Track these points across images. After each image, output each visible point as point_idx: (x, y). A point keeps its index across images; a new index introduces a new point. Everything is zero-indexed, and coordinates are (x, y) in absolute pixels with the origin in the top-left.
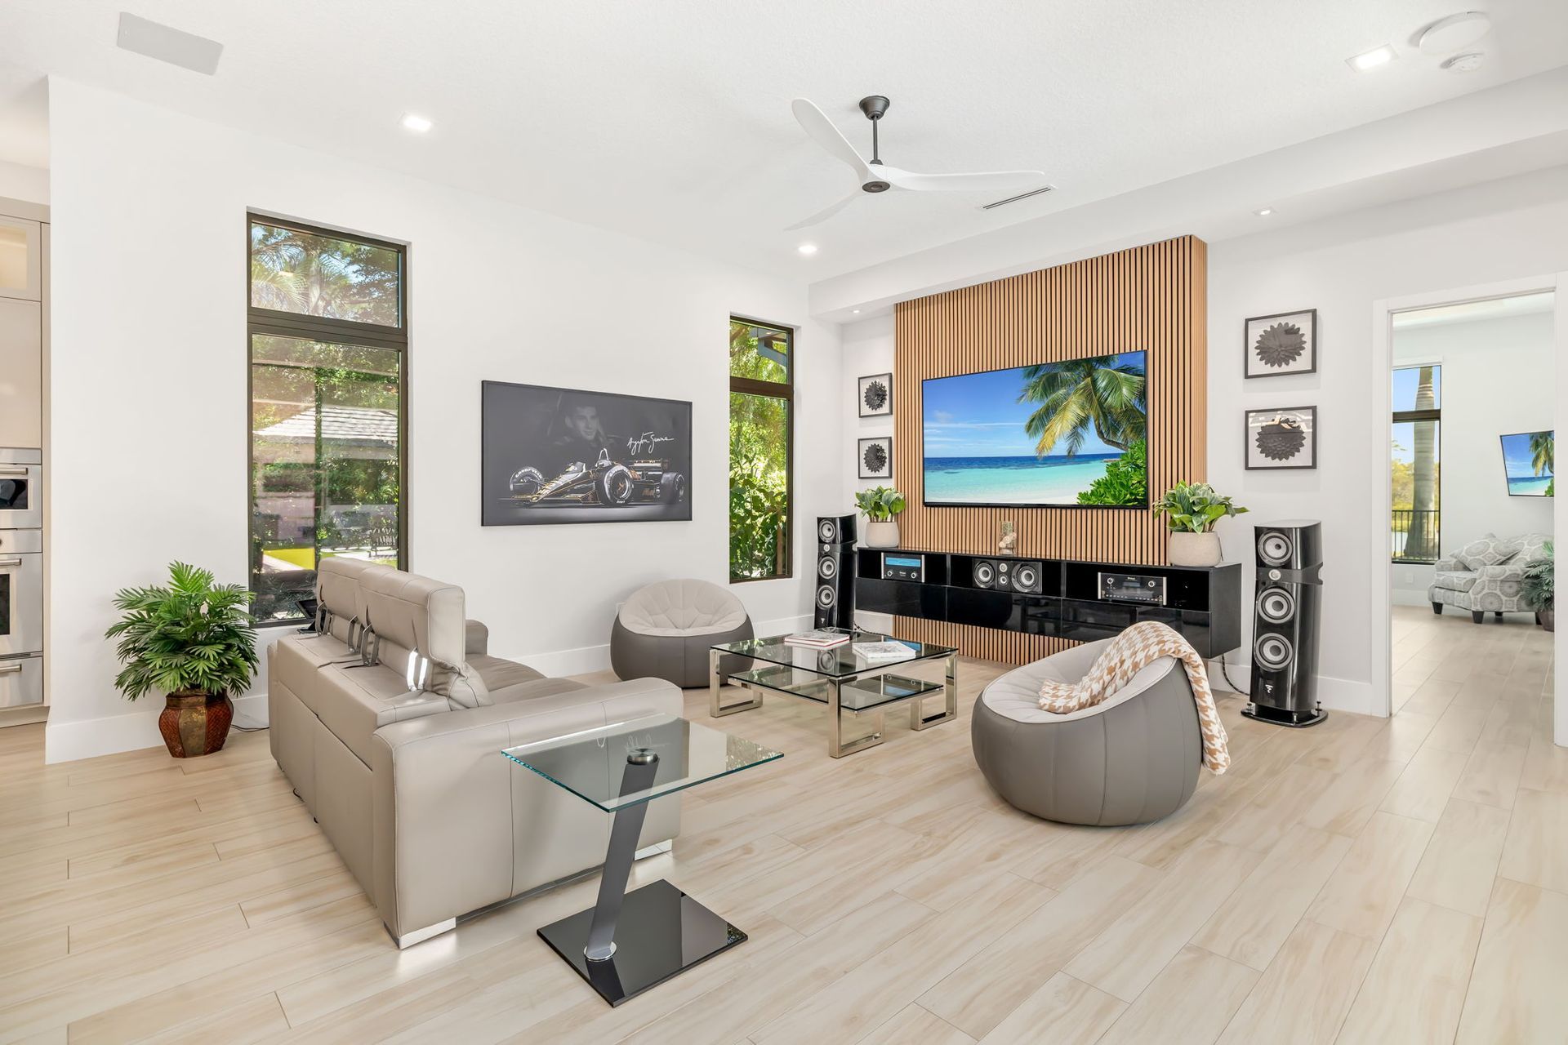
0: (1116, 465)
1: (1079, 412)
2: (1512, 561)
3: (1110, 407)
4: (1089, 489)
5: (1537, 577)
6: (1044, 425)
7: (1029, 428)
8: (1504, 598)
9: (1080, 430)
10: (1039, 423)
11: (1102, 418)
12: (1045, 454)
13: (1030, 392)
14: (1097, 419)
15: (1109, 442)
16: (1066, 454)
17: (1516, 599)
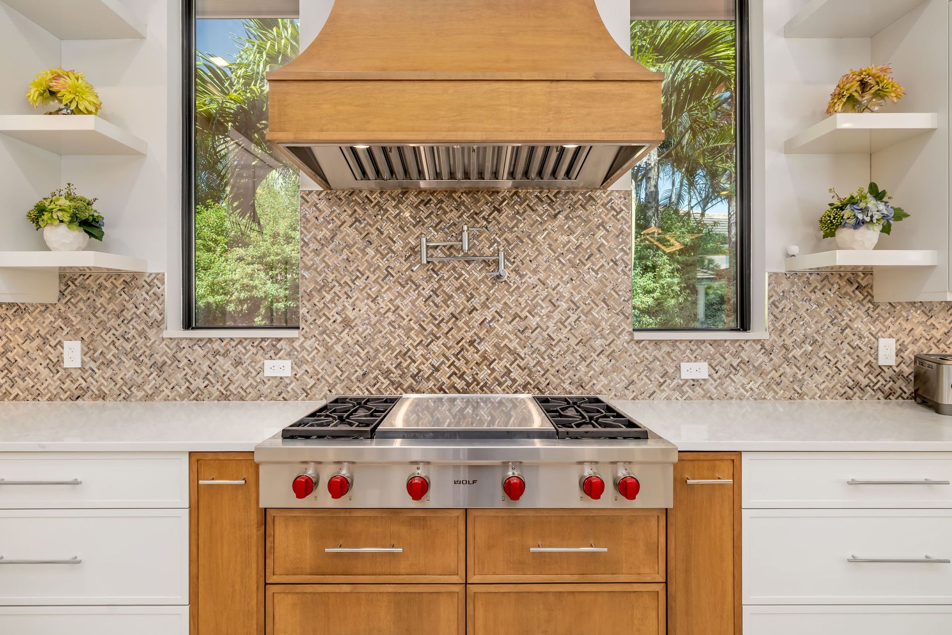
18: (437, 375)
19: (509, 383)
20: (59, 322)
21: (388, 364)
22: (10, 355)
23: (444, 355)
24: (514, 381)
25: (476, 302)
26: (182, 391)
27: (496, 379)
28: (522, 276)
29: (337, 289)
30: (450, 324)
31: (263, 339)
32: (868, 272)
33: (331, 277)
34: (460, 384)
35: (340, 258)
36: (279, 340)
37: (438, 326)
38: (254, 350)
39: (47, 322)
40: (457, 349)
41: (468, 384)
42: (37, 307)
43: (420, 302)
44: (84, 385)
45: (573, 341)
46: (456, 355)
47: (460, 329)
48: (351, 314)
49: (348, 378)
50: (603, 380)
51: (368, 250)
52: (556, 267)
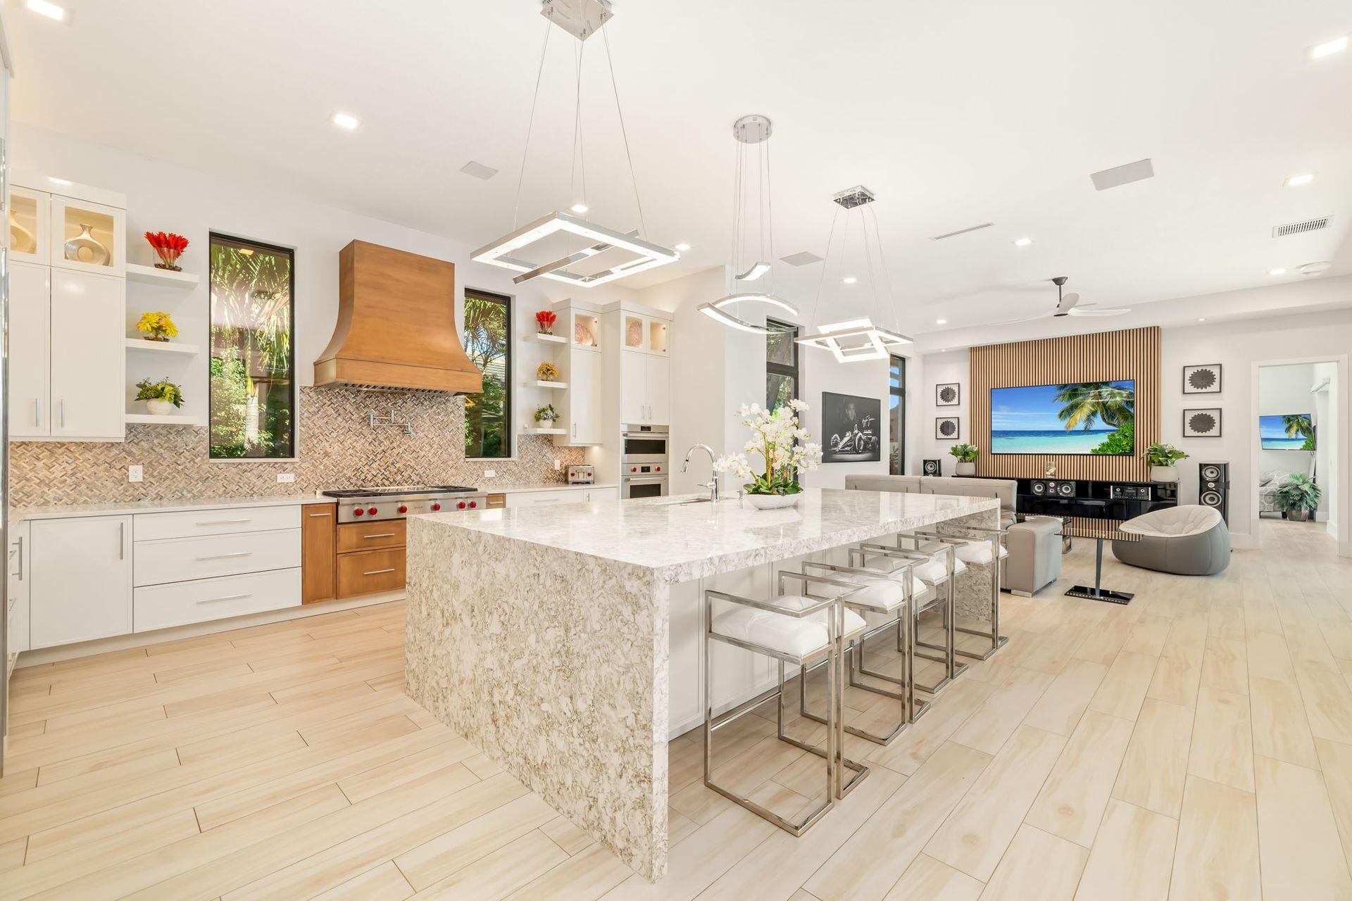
0: (1113, 435)
1: (1091, 408)
2: (1268, 485)
3: (1110, 406)
4: (1098, 448)
5: (1287, 492)
6: (1069, 415)
7: (1060, 416)
8: (1266, 504)
9: (1092, 417)
10: (1068, 412)
11: (1105, 412)
12: (1071, 429)
13: (1061, 398)
14: (1102, 412)
15: (1109, 424)
16: (1083, 429)
17: (1272, 505)
18: (375, 479)
19: (411, 481)
20: (124, 454)
21: (349, 474)
22: (79, 475)
23: (379, 470)
24: (413, 480)
25: (395, 445)
26: (221, 492)
27: (404, 480)
28: (417, 433)
29: (321, 437)
30: (382, 455)
31: (276, 463)
32: (551, 435)
33: (317, 431)
34: (387, 483)
35: (323, 422)
36: (286, 463)
37: (376, 456)
38: (270, 469)
39: (112, 454)
40: (386, 466)
41: (391, 483)
42: (104, 445)
43: (367, 444)
44: (144, 491)
45: (440, 462)
46: (385, 470)
47: (387, 457)
48: (329, 450)
49: (327, 482)
50: (453, 479)
51: (339, 418)
52: (432, 429)
